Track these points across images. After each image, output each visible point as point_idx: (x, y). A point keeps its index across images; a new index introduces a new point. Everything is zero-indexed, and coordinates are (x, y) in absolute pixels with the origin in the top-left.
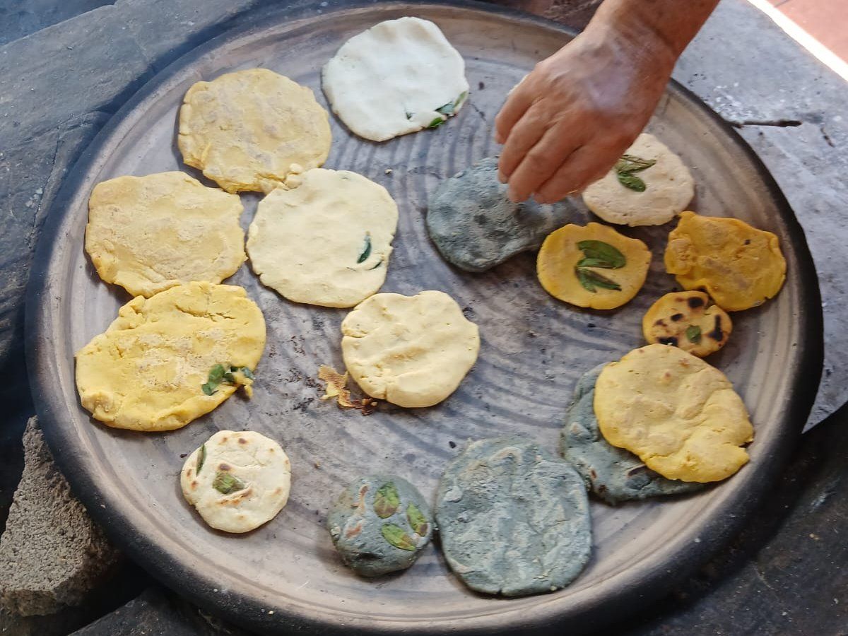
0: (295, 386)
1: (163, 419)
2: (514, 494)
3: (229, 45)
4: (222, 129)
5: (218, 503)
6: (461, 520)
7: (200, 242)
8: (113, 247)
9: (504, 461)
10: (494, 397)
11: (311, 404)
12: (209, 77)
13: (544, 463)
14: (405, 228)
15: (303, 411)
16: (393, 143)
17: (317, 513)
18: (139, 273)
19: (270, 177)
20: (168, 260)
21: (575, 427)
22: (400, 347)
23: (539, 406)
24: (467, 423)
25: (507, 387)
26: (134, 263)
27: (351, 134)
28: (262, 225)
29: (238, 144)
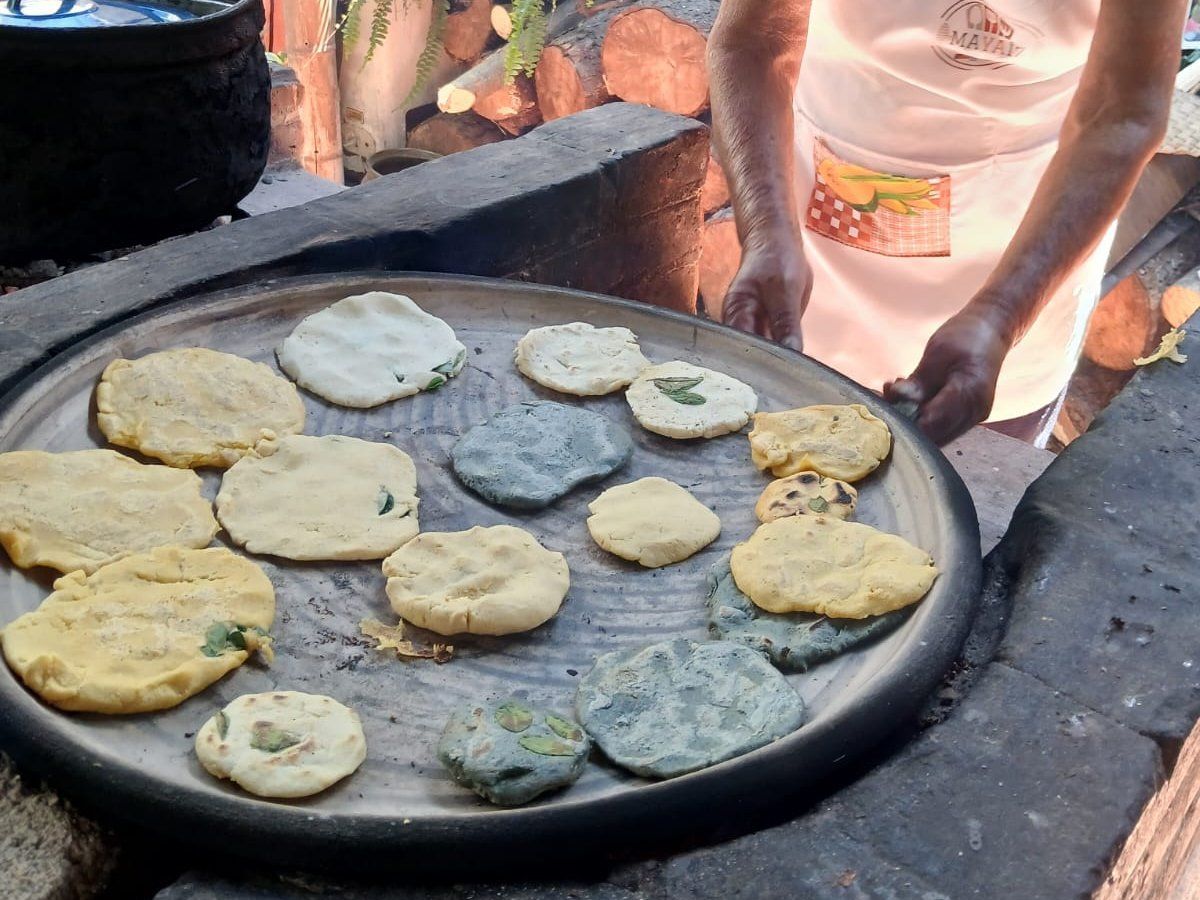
0: (330, 647)
1: (152, 687)
2: (678, 686)
3: (156, 321)
4: (157, 404)
5: (266, 763)
6: (621, 724)
7: (152, 513)
8: (27, 525)
9: (650, 661)
10: (607, 619)
11: (360, 662)
12: (131, 354)
13: (702, 648)
14: (427, 483)
15: (350, 669)
16: (387, 409)
17: (413, 765)
18: (71, 551)
19: (233, 446)
20: (110, 534)
21: (724, 610)
22: (469, 580)
23: (667, 614)
24: (582, 650)
25: (620, 607)
26: (61, 541)
27: (329, 404)
28: (235, 493)
29: (184, 418)
